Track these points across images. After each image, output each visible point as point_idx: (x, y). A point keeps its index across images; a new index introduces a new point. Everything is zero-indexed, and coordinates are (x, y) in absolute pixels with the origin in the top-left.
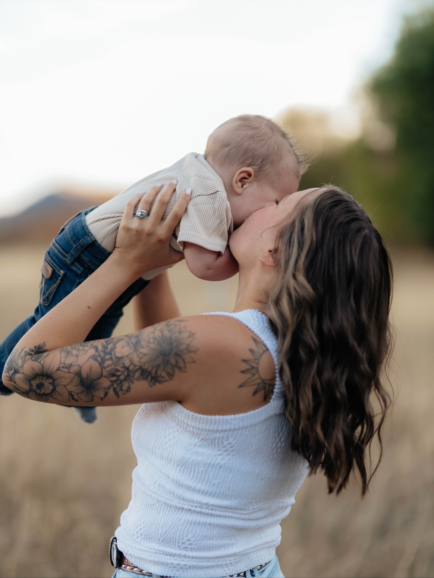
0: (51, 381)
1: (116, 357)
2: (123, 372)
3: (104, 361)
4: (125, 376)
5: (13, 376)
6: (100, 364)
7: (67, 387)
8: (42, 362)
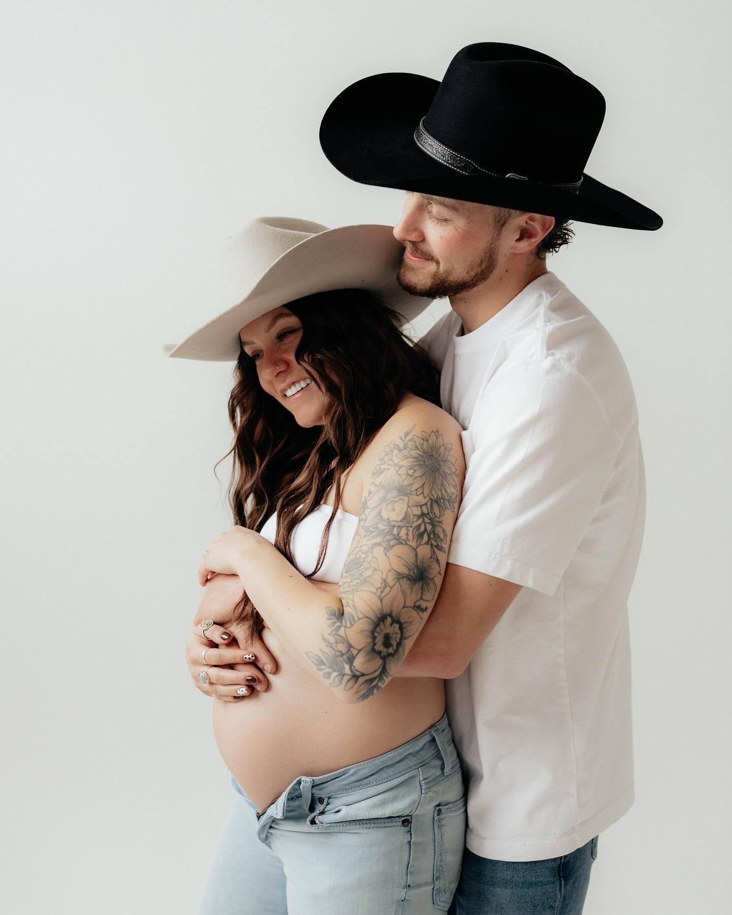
0: (389, 620)
1: (401, 521)
2: (424, 521)
3: (398, 538)
4: (429, 523)
5: (354, 671)
6: (401, 543)
7: (407, 605)
8: (361, 616)
